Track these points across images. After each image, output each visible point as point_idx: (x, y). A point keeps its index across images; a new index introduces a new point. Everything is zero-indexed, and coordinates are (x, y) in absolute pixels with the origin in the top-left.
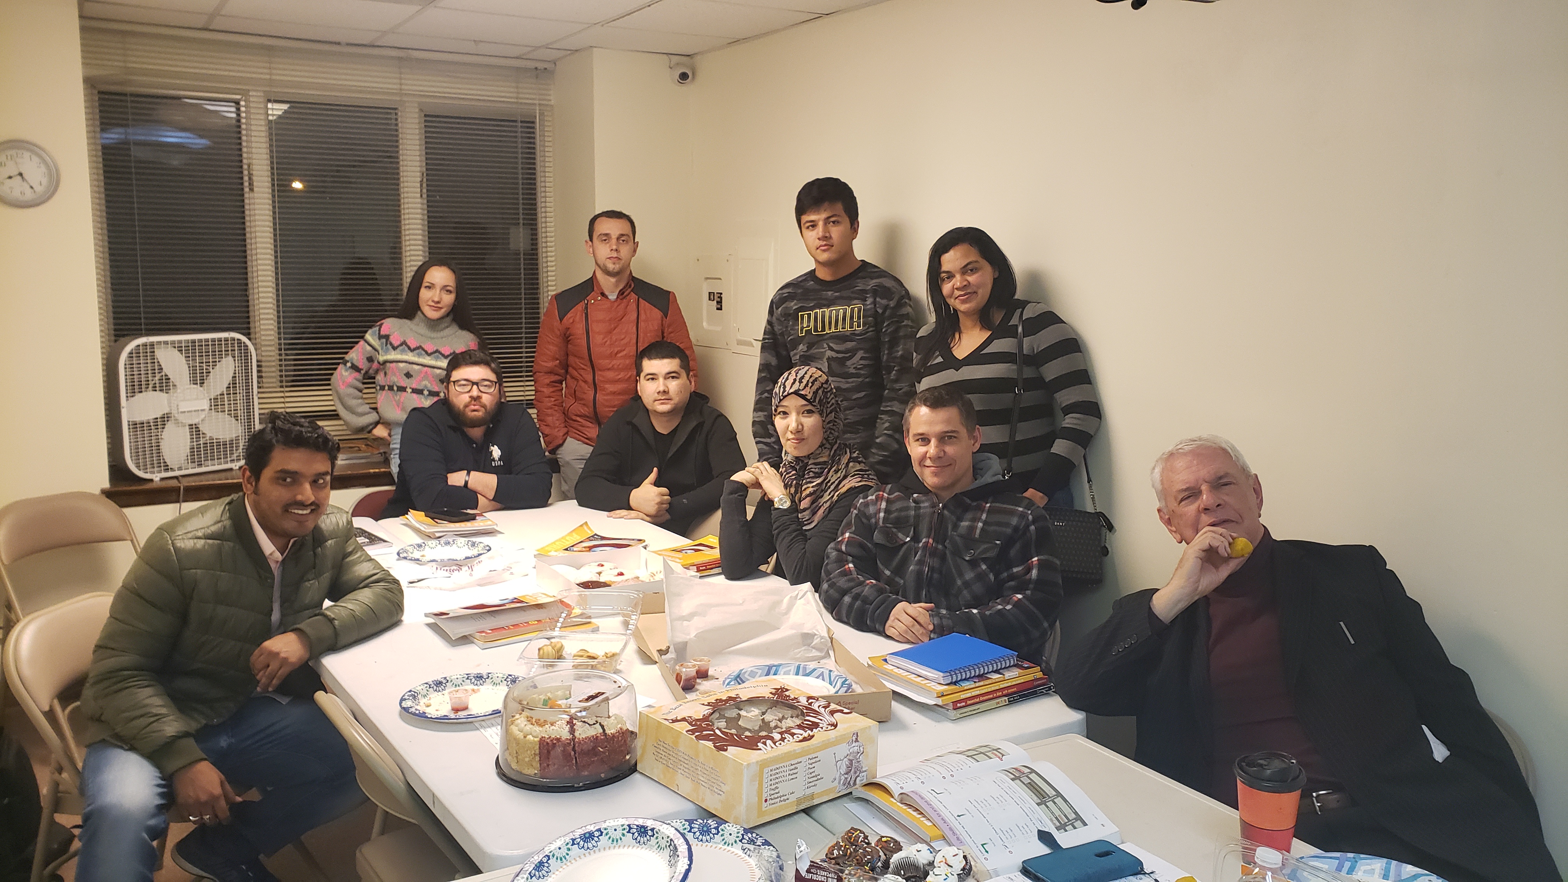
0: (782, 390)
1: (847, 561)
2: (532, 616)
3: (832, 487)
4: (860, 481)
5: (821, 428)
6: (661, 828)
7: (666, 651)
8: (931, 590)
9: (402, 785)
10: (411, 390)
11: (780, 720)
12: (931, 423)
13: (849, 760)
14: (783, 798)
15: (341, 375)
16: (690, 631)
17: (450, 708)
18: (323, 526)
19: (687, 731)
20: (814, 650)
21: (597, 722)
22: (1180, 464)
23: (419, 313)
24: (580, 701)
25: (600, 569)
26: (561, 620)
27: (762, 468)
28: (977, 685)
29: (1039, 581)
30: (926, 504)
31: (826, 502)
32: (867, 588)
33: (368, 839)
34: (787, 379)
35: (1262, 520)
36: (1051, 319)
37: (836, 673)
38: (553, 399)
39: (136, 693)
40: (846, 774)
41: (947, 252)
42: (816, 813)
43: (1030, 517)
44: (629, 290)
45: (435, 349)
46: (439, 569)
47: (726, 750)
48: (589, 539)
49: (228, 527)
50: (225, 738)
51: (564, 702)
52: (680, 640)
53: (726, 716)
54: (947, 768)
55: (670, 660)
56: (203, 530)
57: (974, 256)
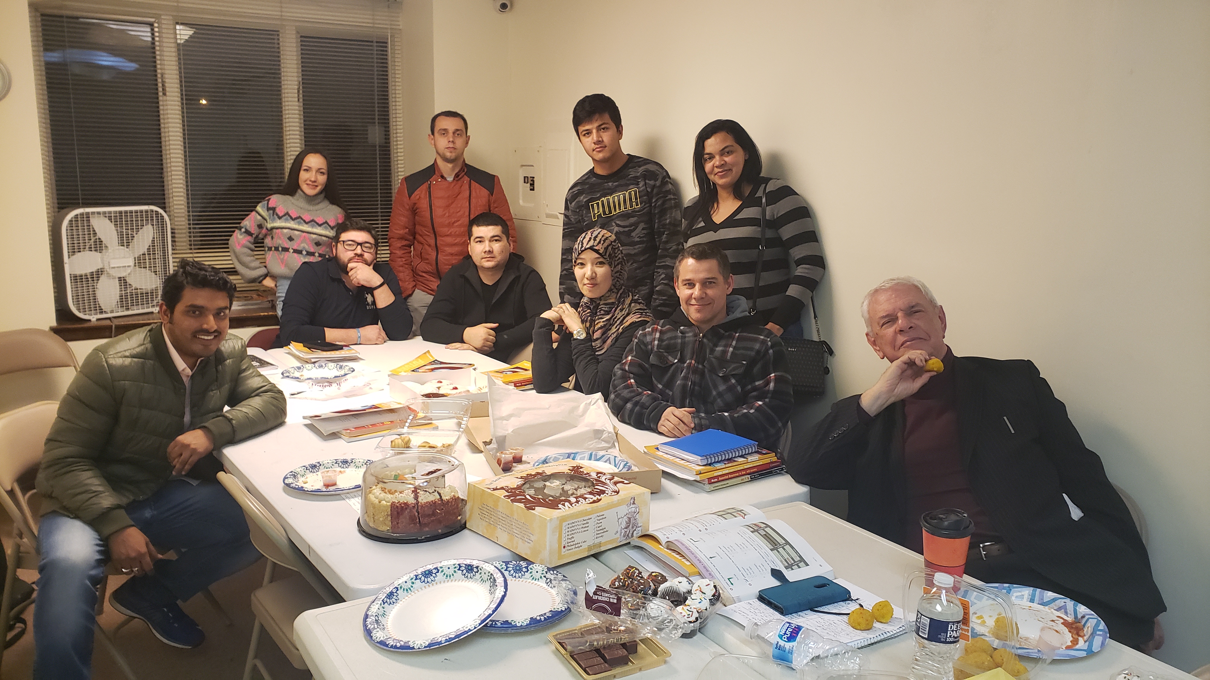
0: (580, 246)
1: (629, 377)
2: (386, 418)
3: (618, 322)
4: (639, 318)
5: (610, 276)
6: (484, 566)
7: (490, 443)
8: (693, 399)
9: (285, 541)
10: (292, 251)
11: (576, 490)
12: (696, 271)
13: (628, 517)
14: (578, 545)
15: (237, 237)
16: (508, 428)
17: (322, 484)
18: (223, 348)
19: (504, 496)
20: (603, 442)
21: (435, 490)
22: (882, 298)
23: (299, 191)
24: (422, 475)
25: (439, 385)
26: (409, 421)
27: (564, 307)
28: (727, 466)
29: (775, 391)
30: (690, 334)
31: (613, 333)
32: (644, 397)
33: (259, 585)
34: (584, 238)
35: (946, 341)
36: (787, 191)
37: (620, 458)
38: (404, 259)
39: (78, 475)
40: (626, 528)
41: (709, 138)
42: (603, 558)
43: (769, 343)
44: (464, 173)
45: (311, 219)
46: (314, 384)
47: (534, 509)
48: (431, 363)
49: (149, 349)
50: (149, 510)
51: (410, 475)
52: (501, 434)
53: (535, 486)
54: (703, 524)
55: (493, 449)
56: (129, 351)
57: (730, 141)
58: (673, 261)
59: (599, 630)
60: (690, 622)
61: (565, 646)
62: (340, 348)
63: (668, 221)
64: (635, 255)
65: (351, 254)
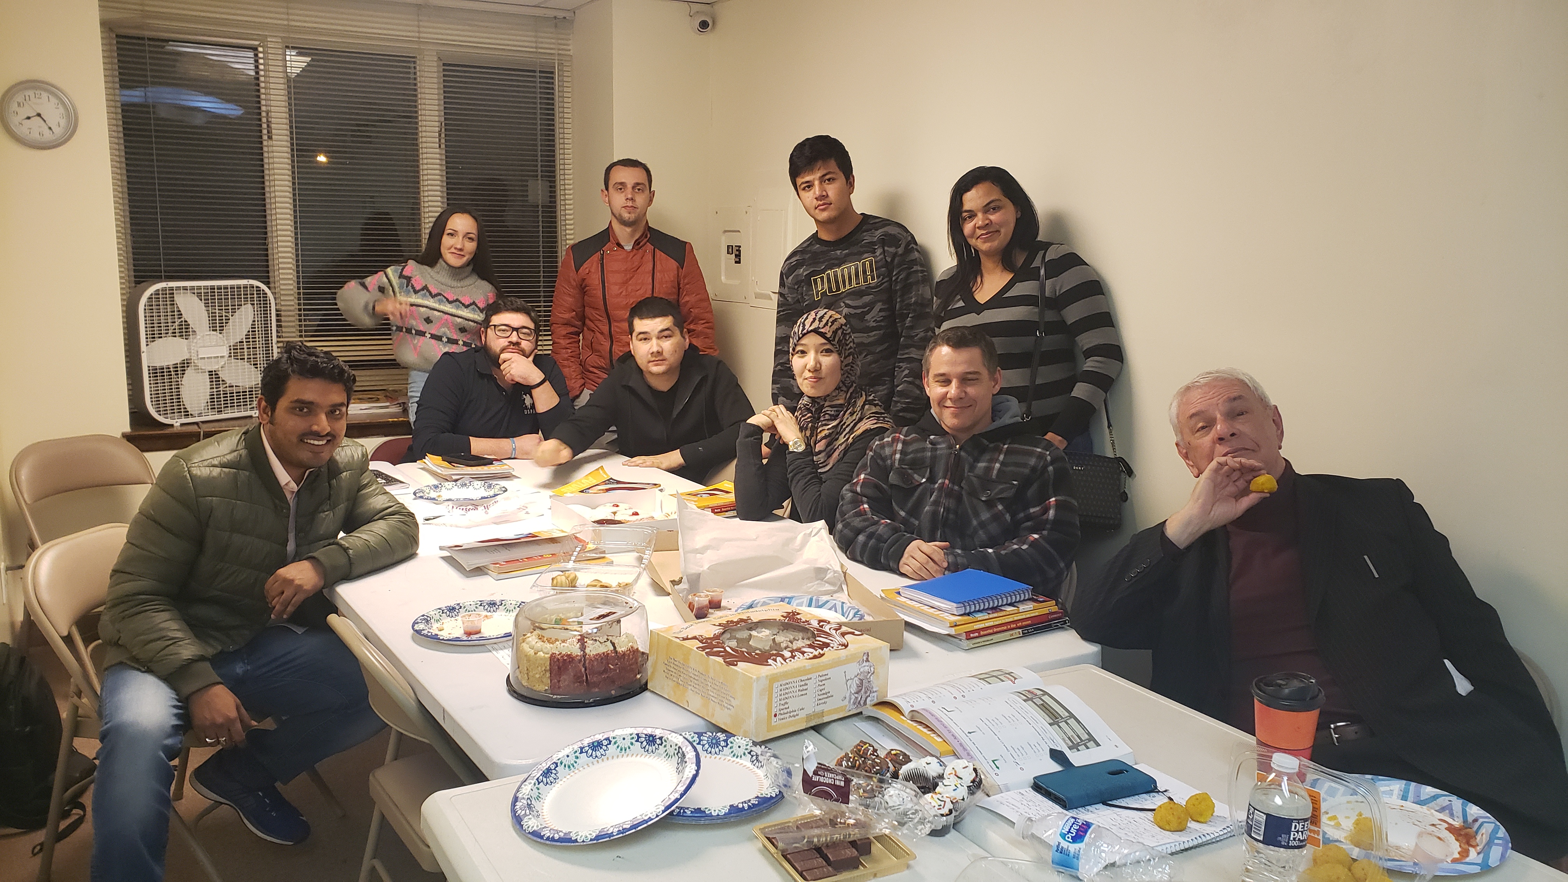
0: (801, 328)
1: (862, 502)
2: (545, 550)
3: (847, 430)
4: (875, 424)
5: (839, 371)
6: (669, 737)
7: (680, 582)
8: (946, 530)
9: (413, 703)
10: (429, 336)
11: (791, 642)
12: (952, 363)
13: (860, 679)
14: (793, 714)
16: (703, 564)
17: (463, 632)
18: (338, 458)
19: (697, 648)
20: (827, 585)
21: (608, 640)
22: (1196, 395)
24: (590, 620)
25: (615, 509)
26: (575, 554)
27: (777, 410)
28: (991, 616)
29: (1056, 521)
30: (943, 446)
31: (841, 445)
32: (881, 527)
33: (381, 764)
34: (807, 318)
36: (1073, 260)
37: (849, 604)
38: (570, 351)
39: (152, 617)
40: (857, 693)
41: (969, 190)
42: (826, 731)
43: (1049, 458)
44: (645, 240)
45: (455, 298)
46: (455, 507)
47: (736, 665)
48: (605, 483)
49: (243, 456)
50: (241, 664)
51: (576, 620)
52: (693, 571)
53: (737, 636)
54: (958, 689)
55: (684, 589)
56: (219, 459)
57: (996, 194)
58: (921, 352)
59: (821, 823)
60: (942, 815)
61: (776, 843)
62: (490, 462)
63: (913, 300)
64: (869, 344)
65: (504, 342)
